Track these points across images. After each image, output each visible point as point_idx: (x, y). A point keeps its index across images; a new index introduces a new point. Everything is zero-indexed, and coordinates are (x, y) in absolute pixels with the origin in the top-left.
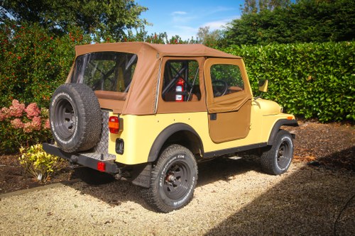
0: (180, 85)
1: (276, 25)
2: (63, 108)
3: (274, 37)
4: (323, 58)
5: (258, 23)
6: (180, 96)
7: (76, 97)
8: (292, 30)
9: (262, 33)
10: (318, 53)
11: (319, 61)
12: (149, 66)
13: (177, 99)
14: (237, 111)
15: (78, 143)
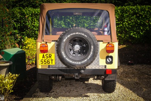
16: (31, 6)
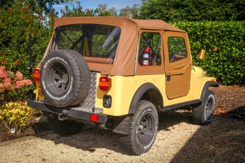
0: (147, 52)
1: (187, 6)
2: (54, 70)
3: (184, 16)
4: (228, 33)
5: (170, 3)
6: (147, 61)
7: (71, 61)
8: (199, 11)
9: (174, 12)
10: (224, 29)
11: (225, 35)
12: (130, 37)
13: (145, 64)
14: (182, 74)
15: (72, 99)
16: (165, 19)
